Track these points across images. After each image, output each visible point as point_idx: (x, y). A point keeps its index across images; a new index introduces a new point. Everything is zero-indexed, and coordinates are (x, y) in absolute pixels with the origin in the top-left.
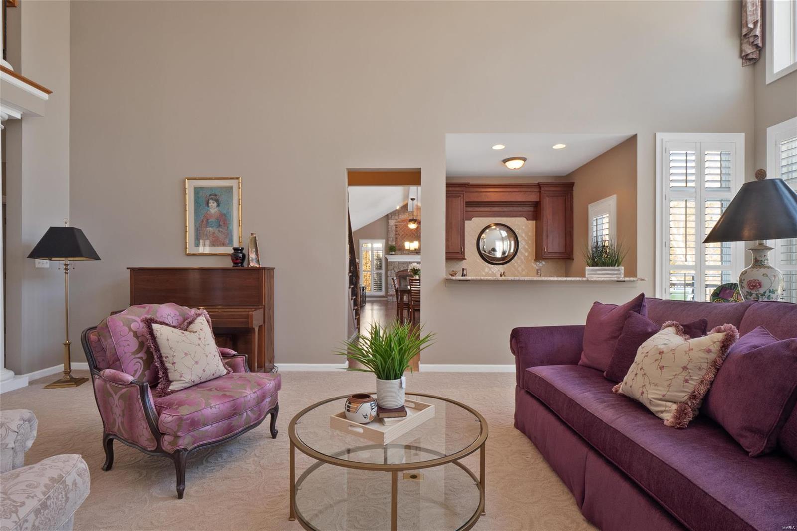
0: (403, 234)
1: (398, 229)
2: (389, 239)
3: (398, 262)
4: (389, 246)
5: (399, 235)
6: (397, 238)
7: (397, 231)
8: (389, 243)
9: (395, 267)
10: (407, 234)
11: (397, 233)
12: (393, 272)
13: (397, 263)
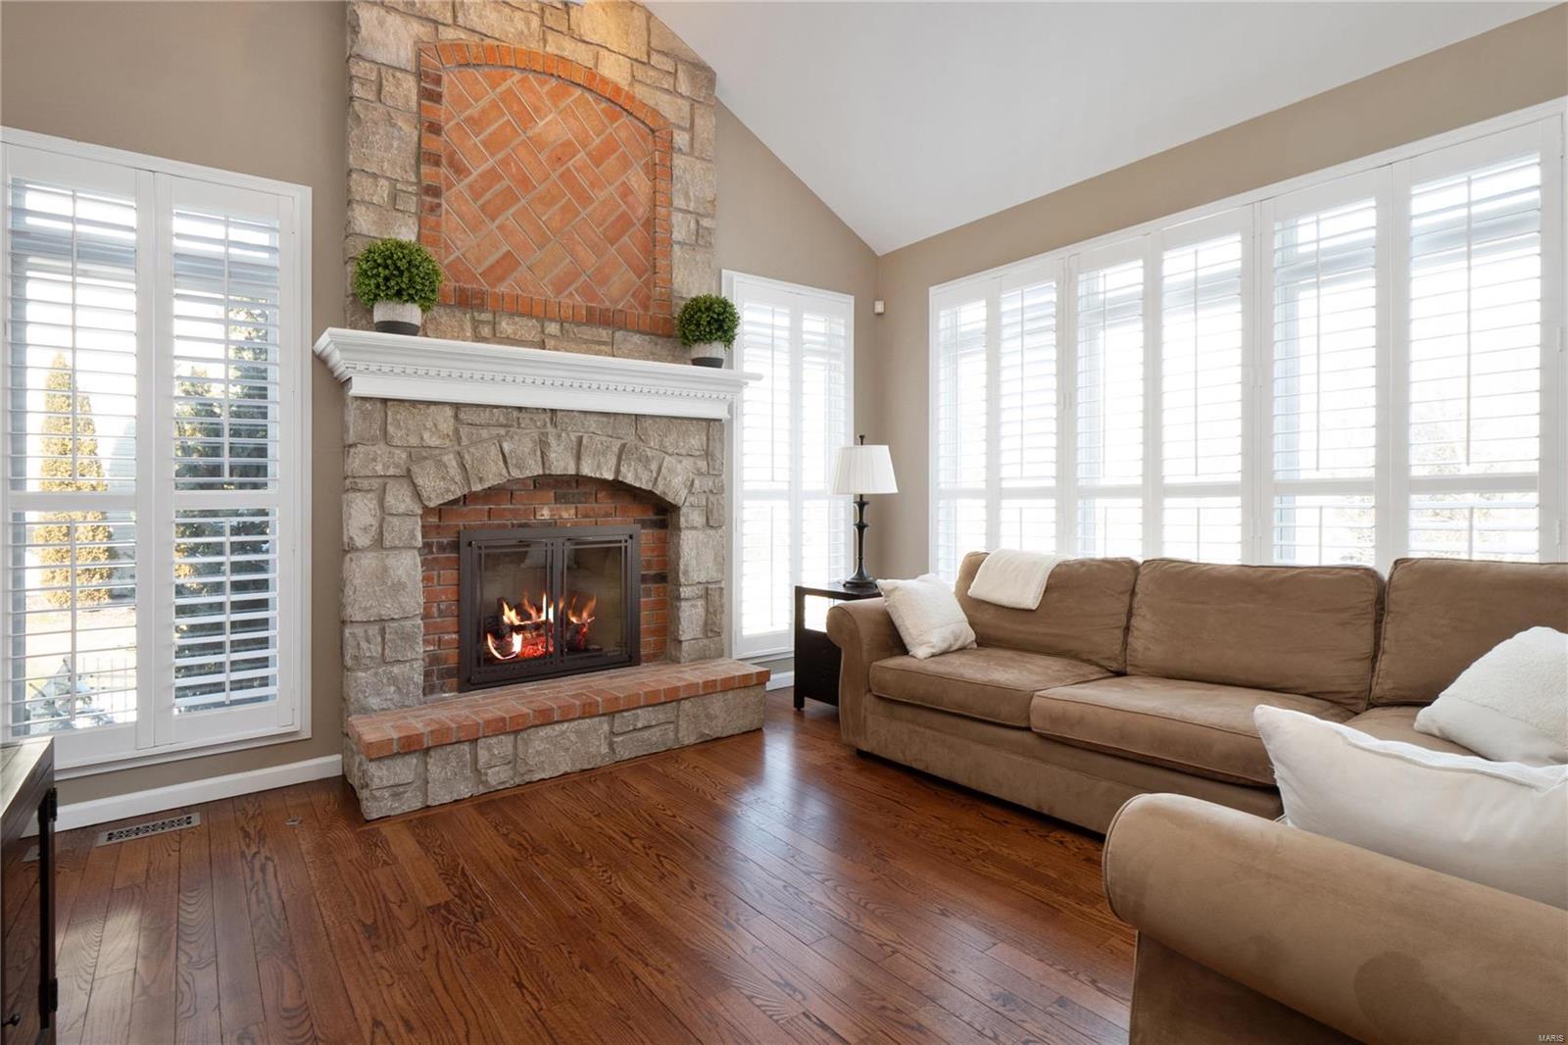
0: (492, 176)
1: (442, 112)
2: (360, 186)
3: (457, 407)
4: (358, 248)
5: (460, 170)
6: (434, 191)
7: (435, 129)
8: (364, 222)
9: (419, 454)
10: (525, 182)
11: (433, 144)
12: (400, 500)
13: (445, 421)
